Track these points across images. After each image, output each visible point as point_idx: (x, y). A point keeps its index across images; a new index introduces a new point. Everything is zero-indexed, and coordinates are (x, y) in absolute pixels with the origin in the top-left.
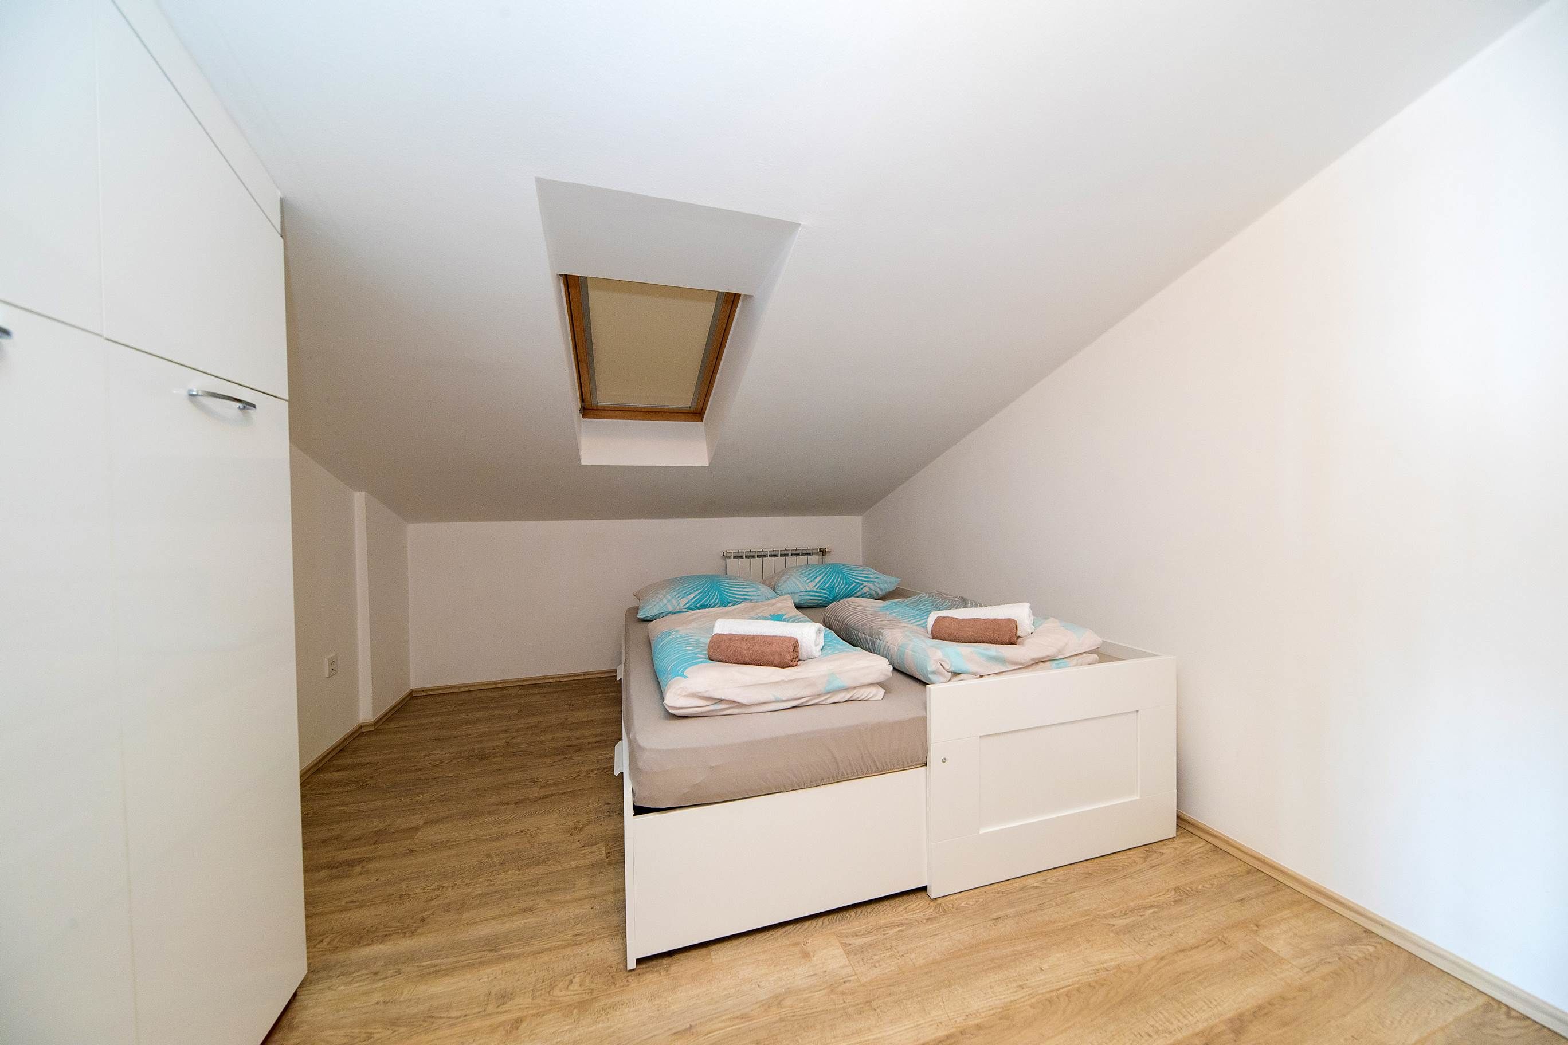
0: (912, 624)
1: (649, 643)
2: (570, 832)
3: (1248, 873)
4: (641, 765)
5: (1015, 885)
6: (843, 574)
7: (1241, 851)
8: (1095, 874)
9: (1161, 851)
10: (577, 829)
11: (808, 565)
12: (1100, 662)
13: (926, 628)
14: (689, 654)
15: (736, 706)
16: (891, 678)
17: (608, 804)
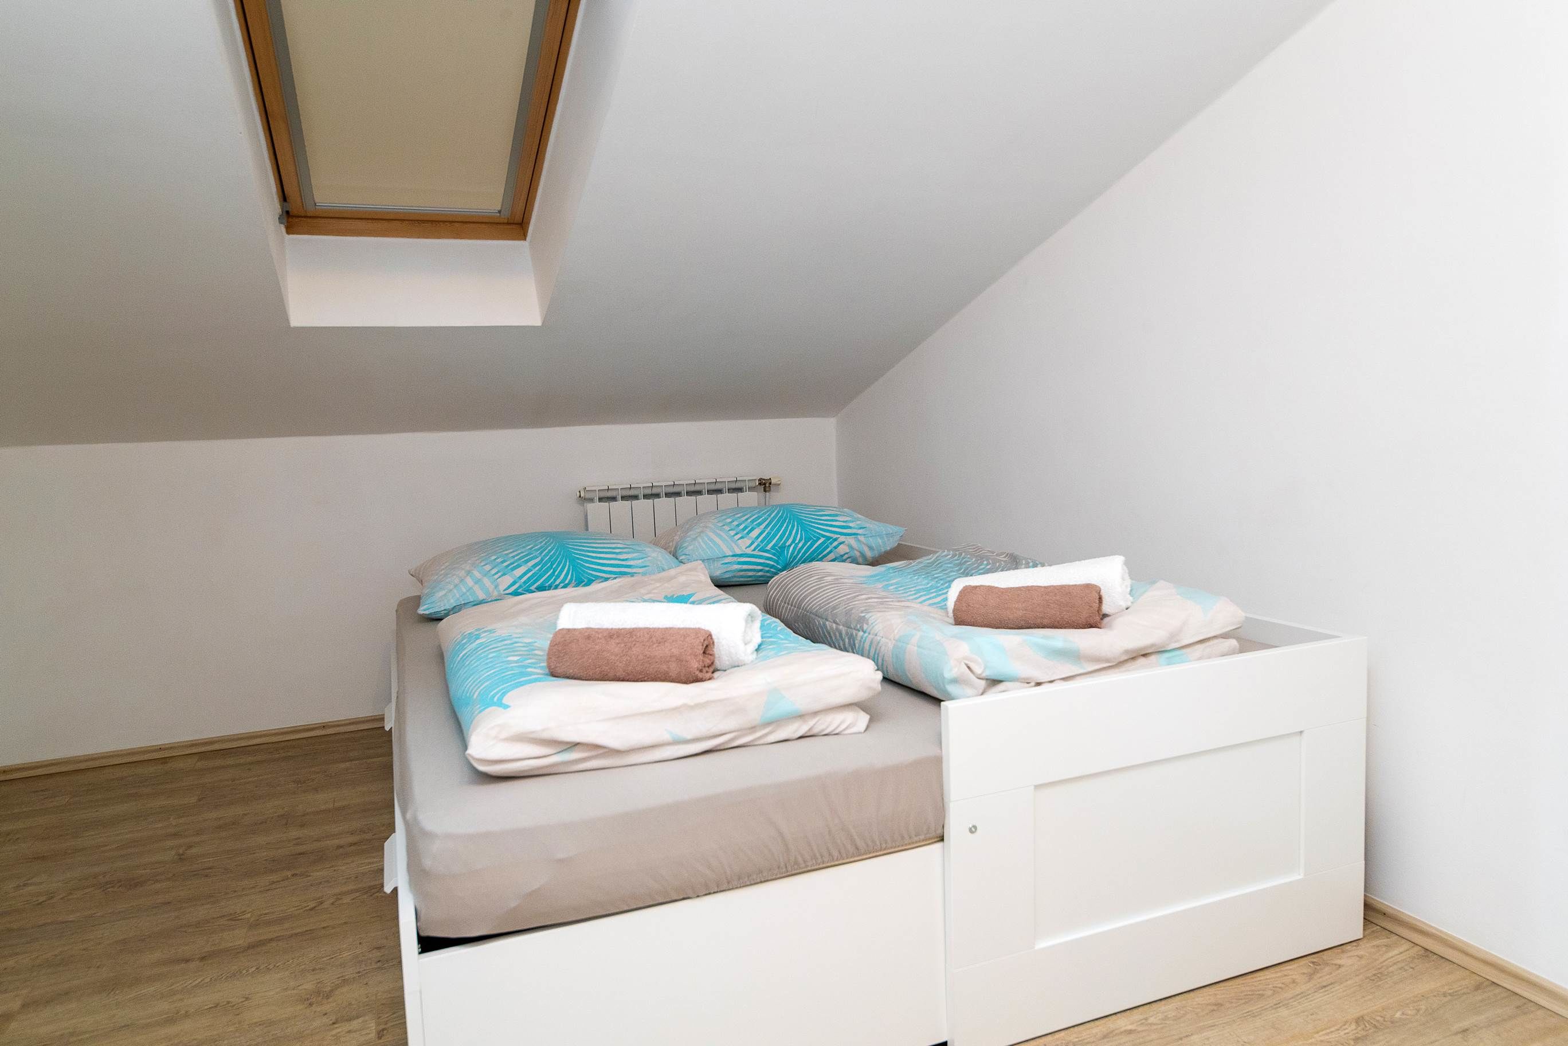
0: (921, 603)
1: (440, 657)
2: (308, 1001)
3: (1478, 988)
4: (427, 863)
5: (1094, 1031)
6: (800, 523)
7: (1467, 954)
8: (1228, 1005)
9: (1339, 962)
10: (322, 994)
11: (738, 509)
12: (1242, 650)
13: (945, 608)
14: (512, 669)
15: (601, 754)
16: (879, 693)
17: (378, 948)
